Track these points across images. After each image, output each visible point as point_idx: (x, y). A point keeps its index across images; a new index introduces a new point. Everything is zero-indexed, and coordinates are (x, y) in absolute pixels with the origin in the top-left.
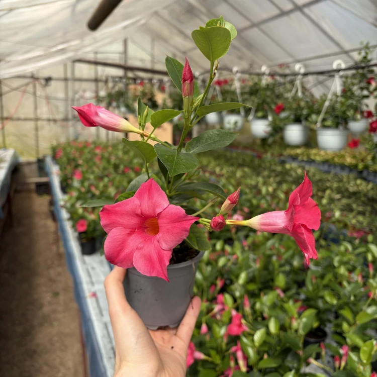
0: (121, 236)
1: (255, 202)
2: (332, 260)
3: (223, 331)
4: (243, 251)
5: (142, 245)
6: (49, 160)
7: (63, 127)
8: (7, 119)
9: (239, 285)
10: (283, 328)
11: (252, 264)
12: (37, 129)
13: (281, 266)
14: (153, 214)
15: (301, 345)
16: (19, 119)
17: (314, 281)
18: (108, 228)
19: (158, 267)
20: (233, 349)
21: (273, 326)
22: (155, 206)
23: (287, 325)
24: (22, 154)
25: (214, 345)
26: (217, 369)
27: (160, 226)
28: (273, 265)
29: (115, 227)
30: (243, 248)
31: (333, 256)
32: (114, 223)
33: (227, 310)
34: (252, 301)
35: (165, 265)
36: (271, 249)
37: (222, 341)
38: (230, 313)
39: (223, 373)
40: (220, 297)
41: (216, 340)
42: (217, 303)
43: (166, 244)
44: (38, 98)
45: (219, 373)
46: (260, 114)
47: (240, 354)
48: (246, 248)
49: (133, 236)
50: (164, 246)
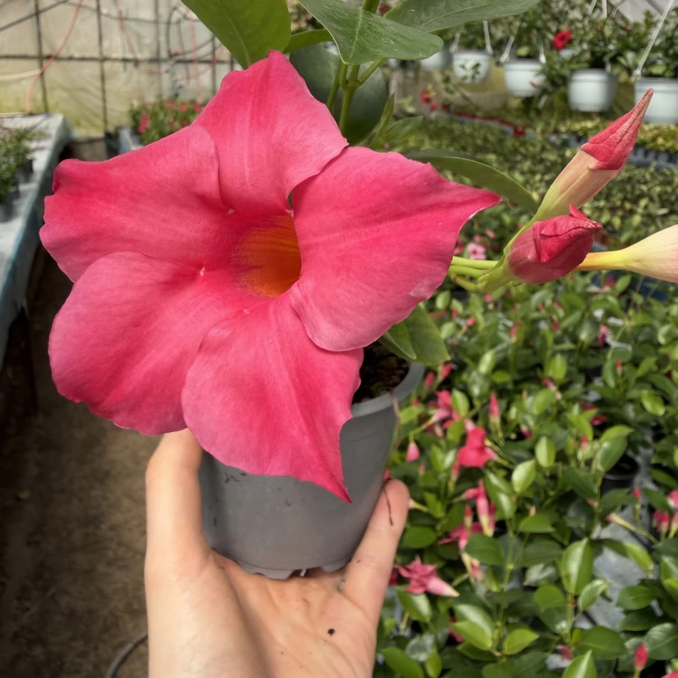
0: (130, 294)
1: (507, 219)
2: (654, 330)
3: (449, 459)
4: (486, 311)
5: (226, 333)
6: (126, 135)
7: (151, 73)
8: (49, 57)
9: (479, 374)
10: (561, 457)
11: (503, 336)
12: (103, 78)
13: (558, 341)
14: (272, 197)
15: (596, 490)
16: (71, 58)
17: (619, 370)
18: (77, 259)
19: (295, 432)
20: (470, 493)
21: (544, 454)
22: (280, 159)
23: (570, 452)
24: (78, 124)
25: (433, 484)
26: (439, 527)
27: (307, 248)
28: (544, 339)
29: (106, 252)
30: (485, 305)
31: (656, 323)
32: (99, 234)
33: (457, 420)
34: (504, 403)
35: (329, 422)
36: (538, 310)
37: (448, 478)
38: (463, 426)
39: (447, 535)
40: (443, 395)
41: (436, 475)
42: (437, 406)
43: (336, 323)
44: (104, 19)
45: (440, 534)
46: (523, 51)
47: (482, 504)
48: (491, 306)
49: (189, 295)
50: (327, 333)
